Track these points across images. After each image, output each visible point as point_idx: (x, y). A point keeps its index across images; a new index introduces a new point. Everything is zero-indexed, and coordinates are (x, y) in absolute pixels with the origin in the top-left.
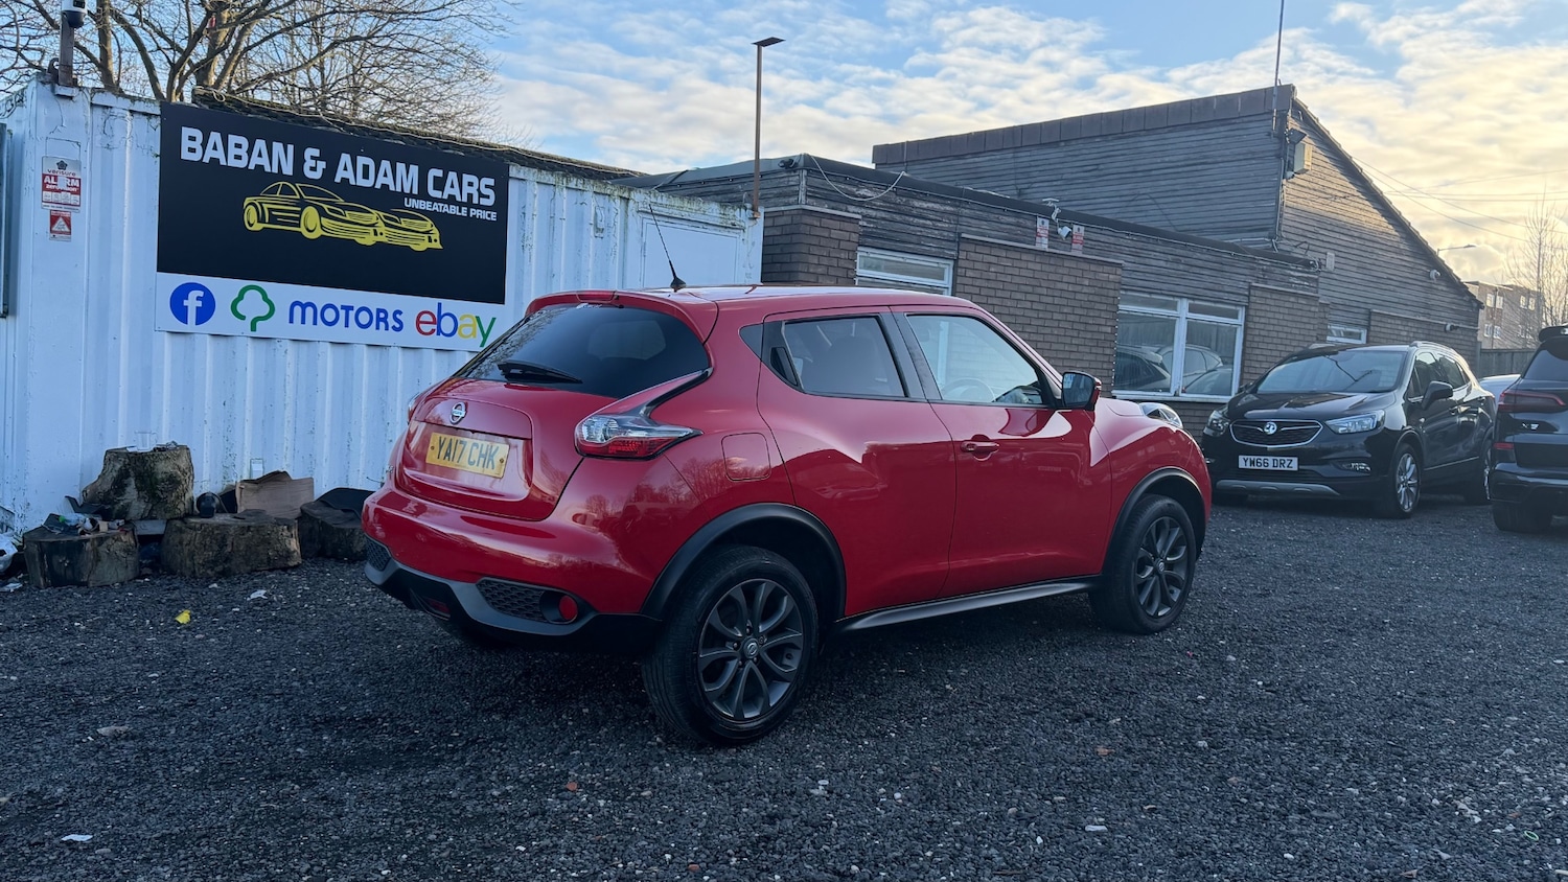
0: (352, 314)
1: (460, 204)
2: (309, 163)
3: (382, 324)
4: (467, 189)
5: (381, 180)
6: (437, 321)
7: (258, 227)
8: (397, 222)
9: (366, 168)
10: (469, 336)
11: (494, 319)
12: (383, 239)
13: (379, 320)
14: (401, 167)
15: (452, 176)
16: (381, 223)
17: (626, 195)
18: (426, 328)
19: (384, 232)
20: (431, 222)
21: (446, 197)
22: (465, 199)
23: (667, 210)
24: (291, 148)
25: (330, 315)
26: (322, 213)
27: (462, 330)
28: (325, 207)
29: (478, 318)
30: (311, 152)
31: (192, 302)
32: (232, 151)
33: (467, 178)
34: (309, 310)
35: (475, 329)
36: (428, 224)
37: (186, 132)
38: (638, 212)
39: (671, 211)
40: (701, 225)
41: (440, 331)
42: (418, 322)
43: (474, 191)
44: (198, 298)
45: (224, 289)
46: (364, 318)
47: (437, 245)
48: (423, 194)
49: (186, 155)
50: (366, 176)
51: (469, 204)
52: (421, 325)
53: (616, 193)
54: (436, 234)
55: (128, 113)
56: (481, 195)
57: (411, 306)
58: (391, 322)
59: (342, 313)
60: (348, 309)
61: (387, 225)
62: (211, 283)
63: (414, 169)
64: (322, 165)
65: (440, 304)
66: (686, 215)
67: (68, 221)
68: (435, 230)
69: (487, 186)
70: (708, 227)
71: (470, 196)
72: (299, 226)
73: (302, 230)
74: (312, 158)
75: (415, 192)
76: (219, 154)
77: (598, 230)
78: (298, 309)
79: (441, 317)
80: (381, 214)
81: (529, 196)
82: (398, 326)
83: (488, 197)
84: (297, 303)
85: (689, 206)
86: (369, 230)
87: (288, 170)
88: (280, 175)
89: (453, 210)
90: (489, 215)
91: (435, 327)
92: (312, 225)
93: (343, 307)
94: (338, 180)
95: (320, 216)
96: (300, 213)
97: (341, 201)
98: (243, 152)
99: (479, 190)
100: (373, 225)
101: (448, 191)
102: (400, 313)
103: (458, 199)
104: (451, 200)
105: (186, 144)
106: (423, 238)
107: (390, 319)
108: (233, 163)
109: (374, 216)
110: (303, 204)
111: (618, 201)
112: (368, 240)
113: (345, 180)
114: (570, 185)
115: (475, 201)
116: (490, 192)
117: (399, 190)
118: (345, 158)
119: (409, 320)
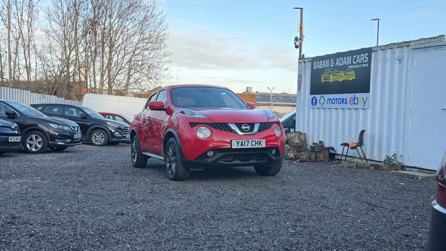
0: (338, 100)
1: (360, 64)
2: (332, 63)
3: (343, 102)
4: (362, 59)
5: (344, 63)
6: (354, 100)
7: (323, 82)
8: (346, 73)
9: (341, 60)
10: (361, 104)
11: (367, 98)
12: (344, 79)
13: (343, 101)
14: (348, 57)
15: (358, 56)
16: (343, 75)
17: (408, 44)
18: (352, 102)
19: (344, 77)
20: (353, 71)
21: (357, 63)
22: (361, 62)
23: (423, 45)
24: (329, 60)
25: (334, 102)
26: (333, 75)
27: (359, 102)
28: (334, 73)
29: (363, 98)
30: (332, 60)
31: (314, 101)
32: (320, 64)
33: (362, 55)
34: (330, 100)
35: (362, 102)
36: (353, 72)
37: (315, 63)
38: (413, 49)
39: (425, 45)
40: (439, 47)
41: (354, 103)
42: (350, 101)
43: (363, 59)
44: (315, 100)
45: (318, 97)
46: (340, 100)
47: (354, 78)
48: (352, 64)
49: (314, 68)
50: (341, 63)
51: (362, 63)
52: (351, 102)
53: (404, 45)
54: (354, 75)
55: (308, 62)
56: (365, 59)
57: (348, 96)
58: (345, 102)
59: (336, 100)
60: (337, 99)
61: (345, 75)
62: (317, 96)
63: (350, 57)
64: (334, 62)
65: (354, 95)
66: (432, 45)
67: (300, 86)
68: (354, 74)
69: (366, 56)
70: (442, 47)
71: (362, 60)
72: (329, 79)
73: (330, 80)
74: (332, 61)
75: (350, 64)
76: (318, 66)
77: (400, 60)
78: (328, 100)
79: (355, 99)
80: (344, 72)
81: (378, 55)
82: (346, 103)
83: (366, 59)
84: (328, 99)
85: (434, 40)
86: (341, 77)
87: (328, 66)
88: (327, 68)
89: (358, 66)
90: (366, 65)
91: (353, 102)
92: (332, 79)
93: (336, 99)
94: (336, 66)
95: (333, 76)
96: (329, 76)
97: (336, 71)
98: (321, 64)
99: (364, 58)
100: (342, 76)
101: (357, 61)
102: (346, 99)
103: (359, 62)
104: (358, 63)
105: (314, 65)
106: (351, 76)
107: (345, 101)
108: (321, 67)
109: (342, 73)
110: (330, 74)
111: (405, 48)
112: (341, 80)
113: (337, 65)
114: (390, 48)
115: (363, 62)
116: (367, 58)
117: (347, 64)
118: (338, 59)
119: (348, 100)
